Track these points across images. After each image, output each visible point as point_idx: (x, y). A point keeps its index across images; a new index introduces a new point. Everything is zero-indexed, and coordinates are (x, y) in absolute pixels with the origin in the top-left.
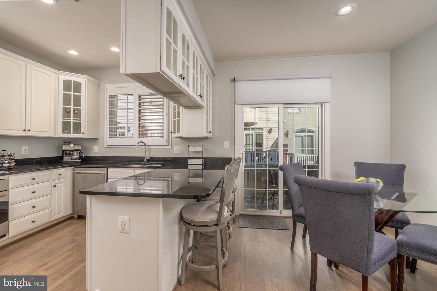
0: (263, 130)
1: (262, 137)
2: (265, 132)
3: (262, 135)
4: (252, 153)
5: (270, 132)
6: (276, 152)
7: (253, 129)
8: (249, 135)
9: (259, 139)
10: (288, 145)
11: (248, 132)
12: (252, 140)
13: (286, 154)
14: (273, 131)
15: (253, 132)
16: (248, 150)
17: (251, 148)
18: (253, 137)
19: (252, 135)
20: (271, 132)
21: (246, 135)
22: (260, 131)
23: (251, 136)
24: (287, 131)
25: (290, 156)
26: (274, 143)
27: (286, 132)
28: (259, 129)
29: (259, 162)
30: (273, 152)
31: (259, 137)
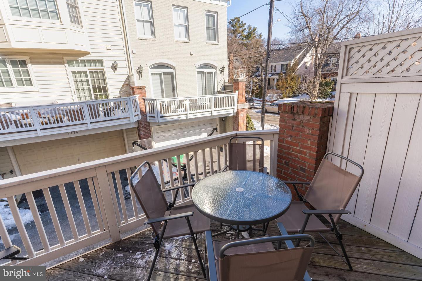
0: (102, 65)
1: (103, 76)
2: (107, 68)
3: (103, 72)
4: (90, 103)
5: (114, 67)
6: (130, 98)
7: (83, 62)
8: (79, 72)
9: (99, 80)
10: (145, 87)
11: (76, 68)
12: (87, 81)
13: (144, 100)
14: (118, 66)
15: (86, 68)
16: (83, 100)
17: (87, 94)
18: (87, 76)
19: (85, 72)
20: (116, 69)
21: (74, 73)
22: (98, 67)
23: (83, 75)
24: (139, 66)
25: (151, 102)
26: (123, 85)
27: (139, 68)
28: (95, 62)
29: (105, 116)
30: (126, 100)
31: (98, 77)
